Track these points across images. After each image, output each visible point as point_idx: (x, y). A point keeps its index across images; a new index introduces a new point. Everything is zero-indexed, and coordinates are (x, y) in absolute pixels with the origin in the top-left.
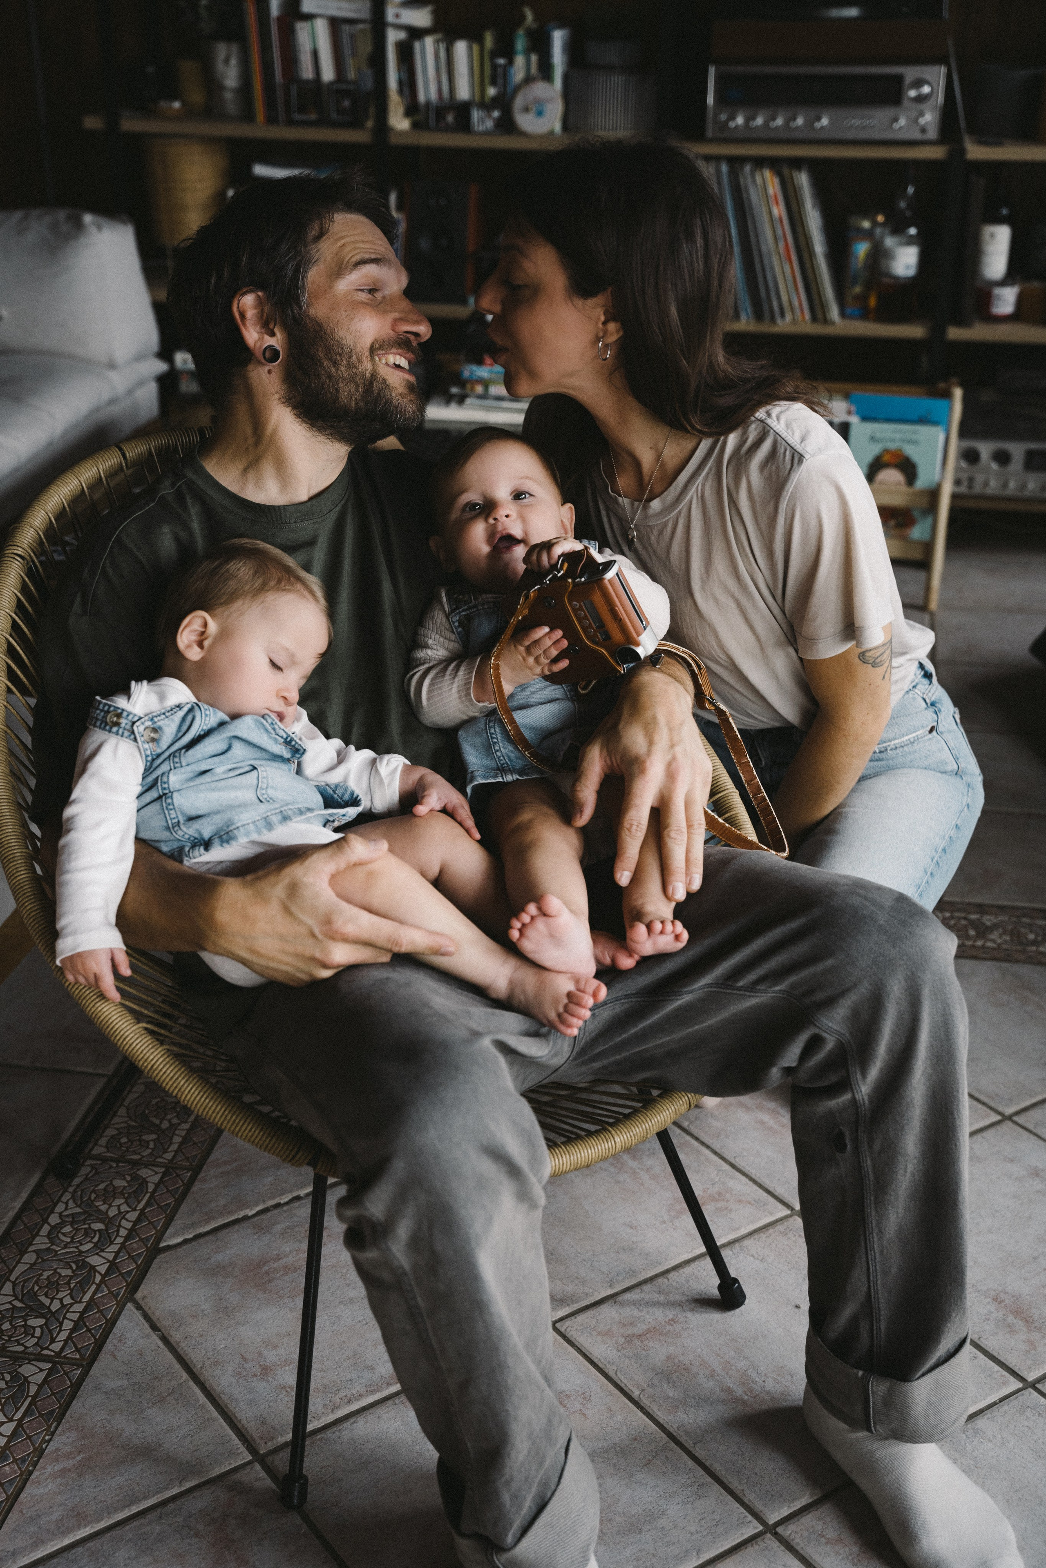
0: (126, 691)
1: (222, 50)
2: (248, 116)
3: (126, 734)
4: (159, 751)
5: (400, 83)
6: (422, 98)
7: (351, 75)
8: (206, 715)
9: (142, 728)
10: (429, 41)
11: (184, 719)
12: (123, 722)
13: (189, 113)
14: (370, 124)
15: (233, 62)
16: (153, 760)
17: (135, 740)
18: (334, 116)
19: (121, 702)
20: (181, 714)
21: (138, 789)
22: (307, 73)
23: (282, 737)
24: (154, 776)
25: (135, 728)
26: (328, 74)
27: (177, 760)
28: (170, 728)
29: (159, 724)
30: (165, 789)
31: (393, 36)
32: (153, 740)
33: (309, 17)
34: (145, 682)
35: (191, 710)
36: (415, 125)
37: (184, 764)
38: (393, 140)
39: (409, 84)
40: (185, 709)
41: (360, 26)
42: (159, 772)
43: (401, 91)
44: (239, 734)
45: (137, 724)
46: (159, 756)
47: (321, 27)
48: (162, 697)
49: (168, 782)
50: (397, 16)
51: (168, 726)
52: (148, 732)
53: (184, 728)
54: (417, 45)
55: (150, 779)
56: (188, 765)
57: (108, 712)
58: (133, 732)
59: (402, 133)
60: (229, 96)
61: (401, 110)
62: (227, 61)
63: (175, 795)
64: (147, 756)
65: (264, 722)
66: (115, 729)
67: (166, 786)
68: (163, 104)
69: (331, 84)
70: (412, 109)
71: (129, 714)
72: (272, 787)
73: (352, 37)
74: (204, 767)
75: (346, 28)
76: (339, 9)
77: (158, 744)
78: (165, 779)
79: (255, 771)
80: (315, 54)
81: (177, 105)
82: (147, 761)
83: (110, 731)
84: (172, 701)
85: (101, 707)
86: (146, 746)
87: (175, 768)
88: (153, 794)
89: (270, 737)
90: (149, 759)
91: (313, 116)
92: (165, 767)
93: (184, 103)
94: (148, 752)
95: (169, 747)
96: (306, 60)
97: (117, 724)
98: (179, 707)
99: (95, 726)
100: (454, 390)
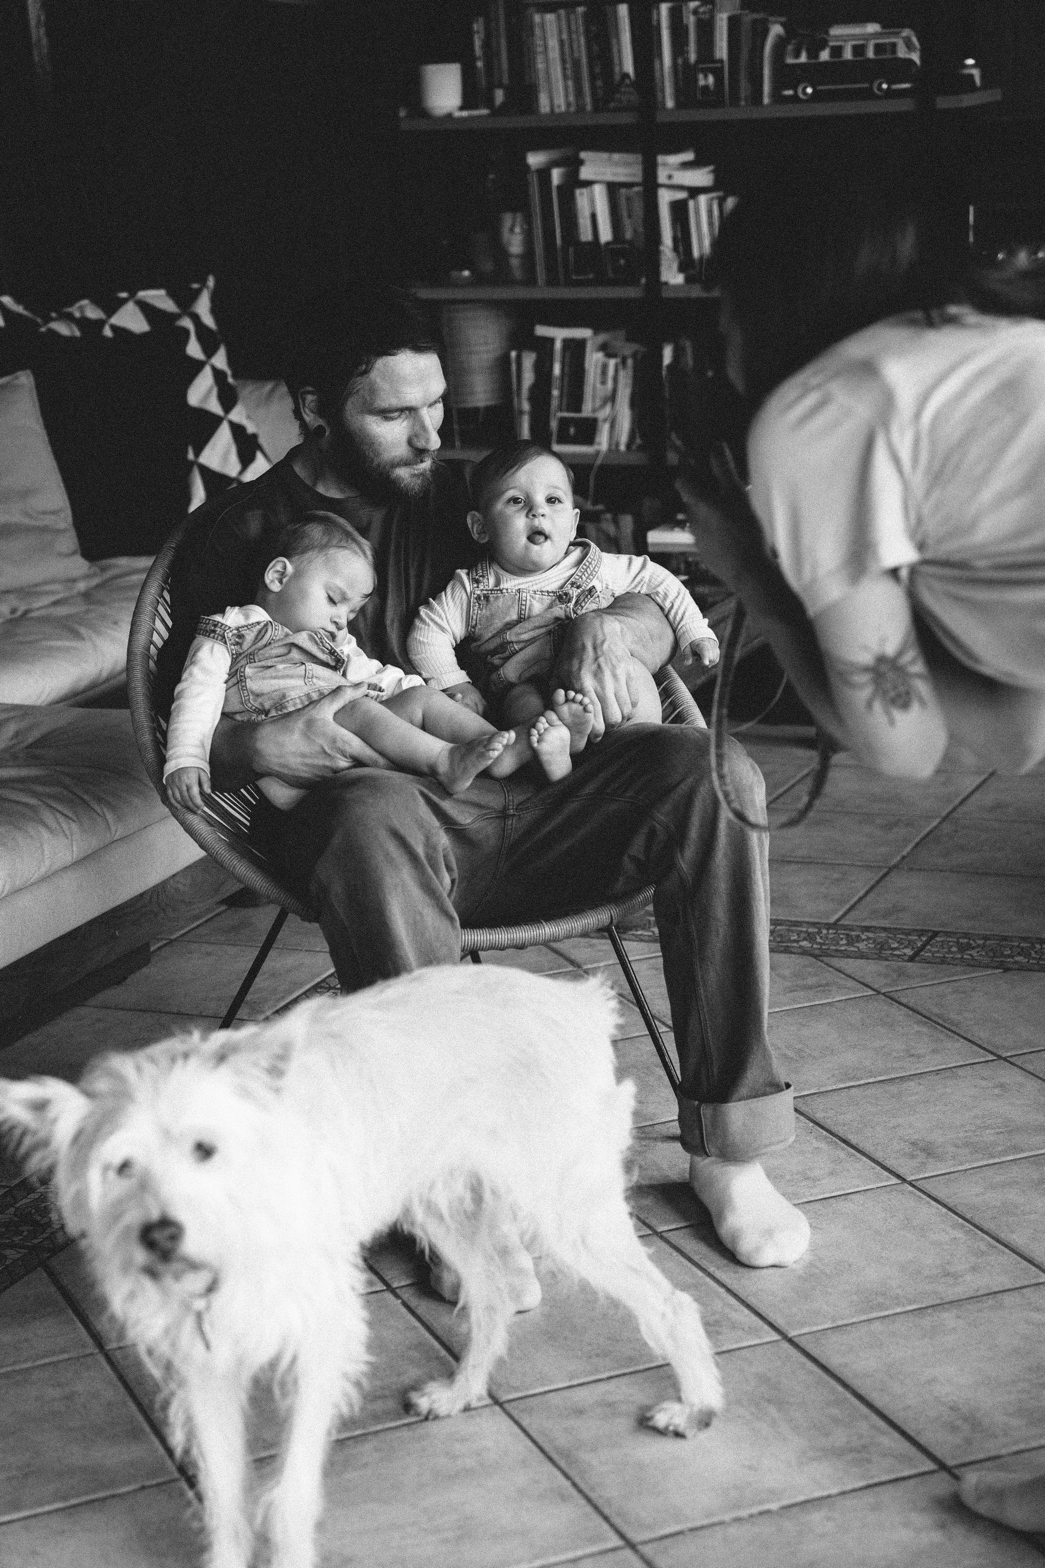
0: (222, 612)
1: (508, 219)
2: (530, 280)
3: (220, 638)
4: (241, 651)
5: (675, 239)
6: (696, 254)
7: (628, 235)
8: (276, 629)
9: (230, 634)
10: (703, 199)
11: (260, 632)
12: (218, 629)
13: (479, 280)
14: (643, 281)
15: (517, 230)
16: (237, 657)
17: (225, 643)
18: (611, 274)
19: (218, 618)
20: (259, 627)
21: (226, 677)
22: (586, 235)
23: (327, 649)
24: (236, 668)
25: (226, 634)
26: (606, 235)
27: (252, 657)
28: (250, 636)
29: (243, 632)
30: (241, 676)
31: (665, 197)
32: (237, 644)
33: (588, 184)
34: (237, 608)
35: (266, 625)
36: (688, 280)
37: (257, 660)
38: (665, 294)
39: (682, 240)
40: (262, 624)
41: (636, 189)
42: (240, 665)
43: (676, 249)
44: (296, 642)
45: (227, 631)
46: (240, 654)
47: (599, 193)
48: (247, 617)
49: (244, 672)
50: (670, 177)
51: (248, 634)
52: (234, 637)
53: (260, 637)
54: (691, 203)
55: (233, 670)
56: (259, 661)
57: (208, 623)
58: (224, 637)
59: (677, 287)
60: (515, 262)
61: (675, 266)
62: (512, 230)
63: (247, 680)
64: (233, 654)
65: (315, 636)
66: (212, 635)
67: (243, 674)
68: (454, 274)
69: (608, 244)
70: (686, 264)
71: (222, 624)
72: (316, 677)
73: (628, 199)
74: (269, 663)
75: (623, 191)
76: (615, 174)
77: (241, 648)
78: (242, 670)
79: (304, 666)
80: (594, 217)
81: (466, 273)
82: (233, 658)
83: (209, 636)
84: (253, 619)
85: (204, 621)
86: (233, 647)
87: (250, 663)
88: (234, 680)
89: (319, 648)
90: (235, 656)
91: (591, 276)
92: (243, 662)
93: (473, 272)
94: (234, 652)
95: (248, 649)
96: (584, 222)
97: (214, 631)
98: (258, 623)
99: (199, 634)
100: (680, 517)
